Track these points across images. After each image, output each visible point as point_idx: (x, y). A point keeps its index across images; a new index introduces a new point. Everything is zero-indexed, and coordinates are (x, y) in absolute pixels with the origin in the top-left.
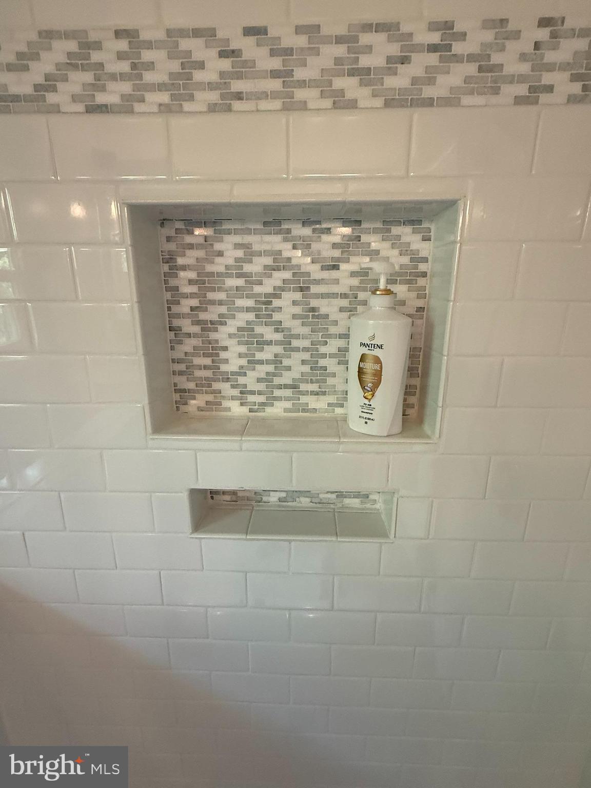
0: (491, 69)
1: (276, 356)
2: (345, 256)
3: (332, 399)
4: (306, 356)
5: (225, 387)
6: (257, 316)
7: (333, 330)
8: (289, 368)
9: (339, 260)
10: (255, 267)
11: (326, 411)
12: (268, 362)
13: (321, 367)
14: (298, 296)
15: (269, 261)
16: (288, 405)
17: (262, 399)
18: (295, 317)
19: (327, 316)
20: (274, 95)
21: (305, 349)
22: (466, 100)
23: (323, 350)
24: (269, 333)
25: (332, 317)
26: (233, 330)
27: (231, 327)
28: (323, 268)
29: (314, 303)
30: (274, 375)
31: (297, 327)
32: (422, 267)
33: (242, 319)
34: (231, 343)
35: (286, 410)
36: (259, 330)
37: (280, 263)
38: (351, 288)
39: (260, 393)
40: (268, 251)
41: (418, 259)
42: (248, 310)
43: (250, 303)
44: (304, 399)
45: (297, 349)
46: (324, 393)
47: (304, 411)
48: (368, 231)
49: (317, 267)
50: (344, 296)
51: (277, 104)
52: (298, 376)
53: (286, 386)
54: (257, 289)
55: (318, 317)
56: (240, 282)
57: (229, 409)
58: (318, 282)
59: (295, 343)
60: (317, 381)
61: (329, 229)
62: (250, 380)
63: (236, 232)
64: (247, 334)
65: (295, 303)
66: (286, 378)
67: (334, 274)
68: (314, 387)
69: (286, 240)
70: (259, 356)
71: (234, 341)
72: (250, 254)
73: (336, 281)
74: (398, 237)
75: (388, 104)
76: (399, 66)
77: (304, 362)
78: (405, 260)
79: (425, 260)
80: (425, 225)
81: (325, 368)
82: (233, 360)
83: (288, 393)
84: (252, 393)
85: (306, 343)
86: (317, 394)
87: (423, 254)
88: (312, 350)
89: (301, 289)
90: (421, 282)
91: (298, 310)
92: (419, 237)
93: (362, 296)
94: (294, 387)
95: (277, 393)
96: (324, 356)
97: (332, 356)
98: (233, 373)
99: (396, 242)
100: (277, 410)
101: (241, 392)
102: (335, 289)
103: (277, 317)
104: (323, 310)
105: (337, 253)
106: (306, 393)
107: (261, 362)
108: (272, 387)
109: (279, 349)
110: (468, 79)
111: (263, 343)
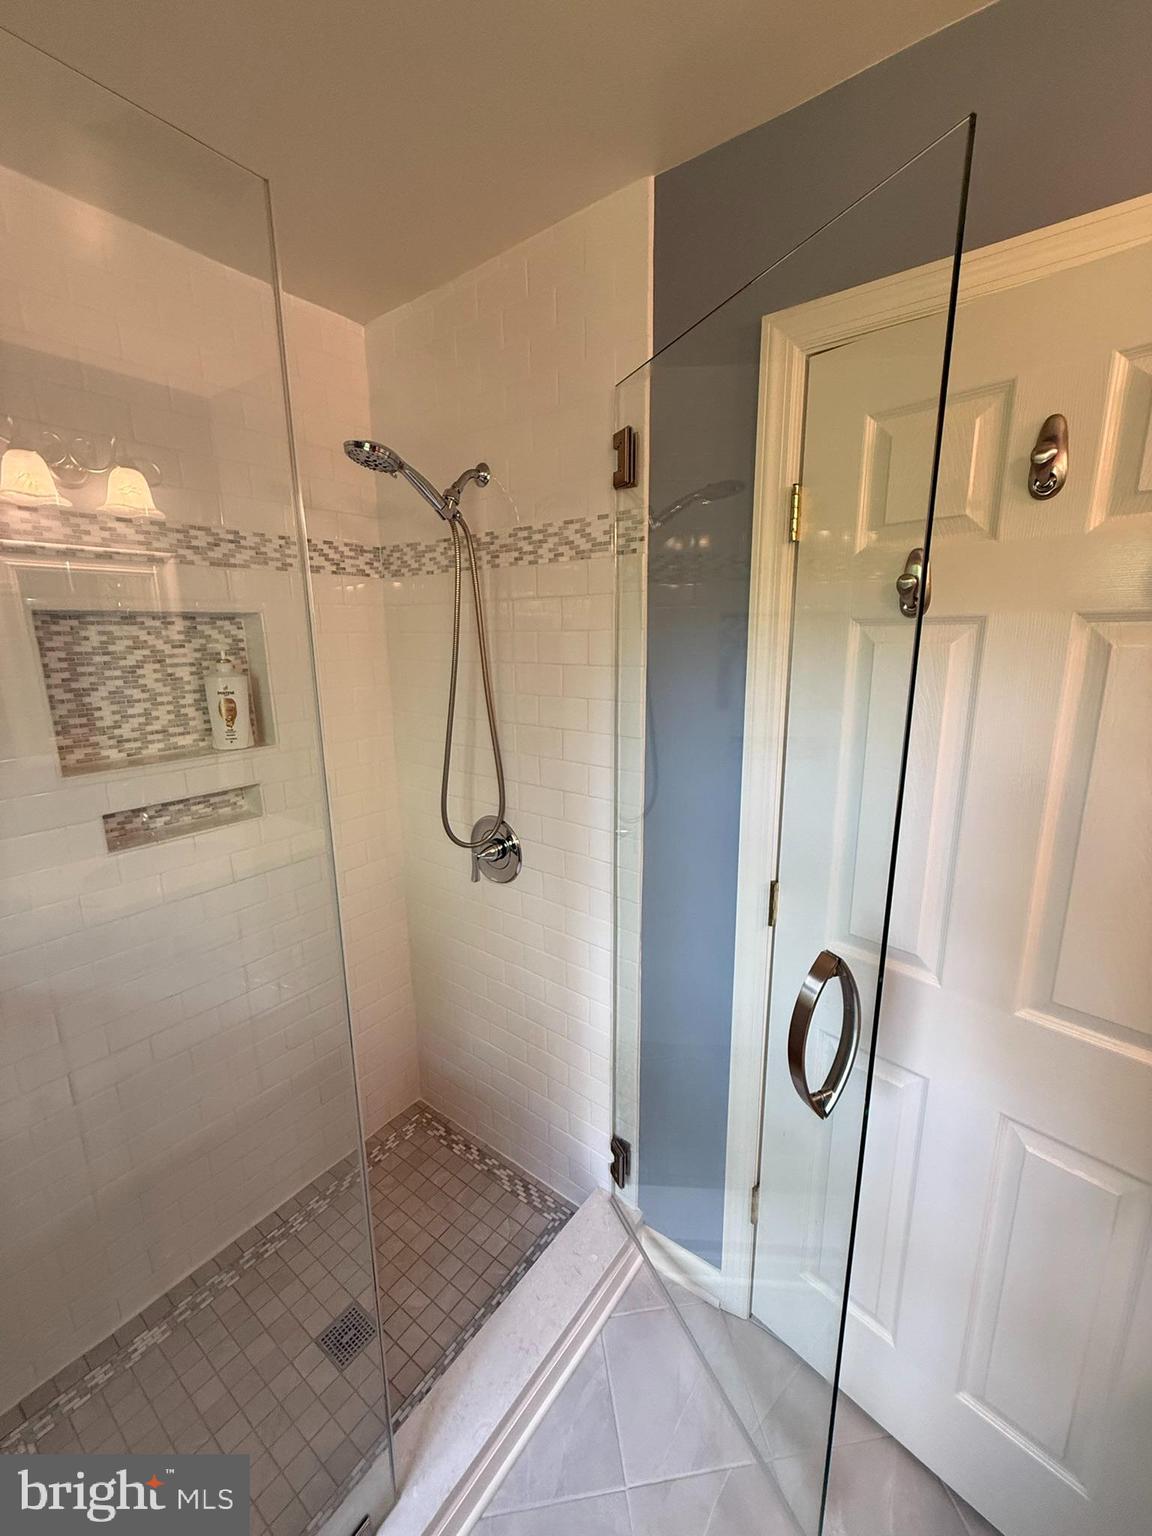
1: (145, 710)
2: (188, 638)
4: (170, 708)
5: (102, 739)
6: (125, 682)
8: (157, 718)
9: (184, 641)
10: (119, 647)
12: (139, 715)
13: (183, 714)
14: (157, 666)
15: (130, 643)
16: (161, 745)
18: (157, 680)
19: (182, 678)
21: (169, 703)
22: (253, 566)
24: (136, 694)
25: (186, 679)
26: (105, 694)
27: (103, 692)
28: (173, 647)
29: (170, 670)
30: (147, 724)
31: (159, 688)
32: (241, 645)
33: (112, 685)
34: (103, 704)
35: (159, 750)
36: (128, 692)
37: (137, 645)
38: (196, 659)
39: (135, 740)
40: (128, 636)
41: (237, 641)
42: (117, 678)
43: (117, 673)
44: (173, 740)
45: (162, 704)
46: (189, 733)
47: (175, 748)
48: (200, 623)
49: (169, 646)
50: (192, 664)
52: (165, 723)
53: (157, 732)
54: (122, 663)
55: (176, 679)
56: (107, 658)
57: (108, 757)
58: (171, 656)
59: (160, 699)
60: (182, 725)
61: (173, 622)
62: (125, 731)
63: (98, 623)
64: (115, 696)
65: (155, 671)
66: (157, 726)
67: (182, 650)
68: (181, 730)
69: (141, 629)
70: (130, 711)
71: (106, 703)
72: (113, 639)
73: (184, 655)
74: (222, 627)
75: (212, 564)
76: (214, 547)
77: (169, 712)
78: (230, 641)
79: (242, 640)
80: (237, 620)
81: (187, 715)
82: (107, 716)
83: (160, 736)
84: (128, 740)
85: (170, 698)
86: (183, 734)
87: (240, 637)
88: (175, 701)
89: (159, 661)
90: (242, 653)
91: (159, 676)
92: (235, 627)
93: (205, 664)
94: (164, 731)
95: (150, 737)
96: (184, 706)
98: (108, 728)
99: (221, 630)
100: (153, 749)
101: (118, 742)
102: (184, 660)
103: (141, 681)
104: (178, 675)
106: (174, 735)
107: (133, 716)
108: (144, 734)
109: (148, 705)
110: (251, 557)
111: (131, 702)
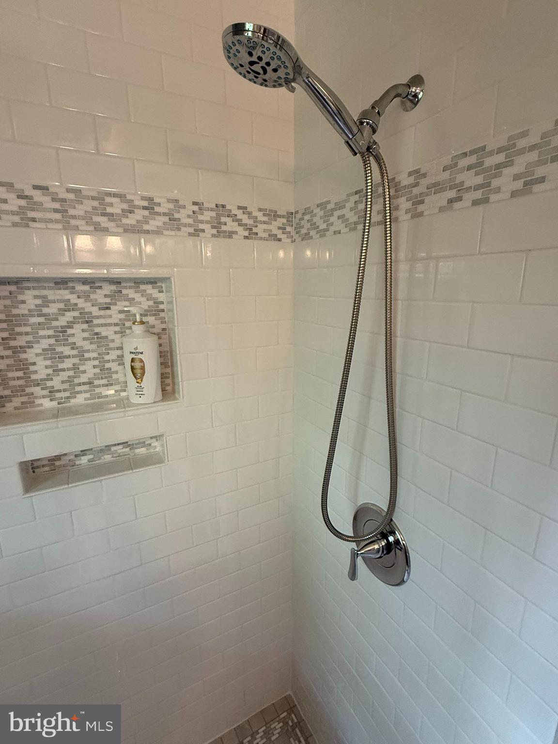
0: (175, 220)
1: (74, 365)
2: (114, 301)
3: (118, 387)
4: (96, 363)
5: (36, 390)
6: (56, 341)
7: (112, 345)
8: (84, 372)
9: (110, 304)
10: (52, 309)
11: (114, 395)
12: (68, 369)
13: (107, 368)
14: (85, 326)
15: (62, 306)
16: (87, 395)
17: (67, 394)
18: (84, 339)
19: (107, 337)
20: (57, 221)
21: (95, 359)
22: (165, 232)
23: (107, 358)
24: (67, 351)
25: (110, 338)
26: (39, 351)
27: (37, 349)
28: (100, 309)
29: (97, 330)
30: (75, 377)
31: (86, 345)
32: (161, 307)
33: (45, 343)
34: (38, 360)
35: (86, 399)
36: (59, 349)
37: (69, 307)
38: (120, 320)
39: (65, 390)
40: (61, 300)
41: (157, 303)
42: (49, 337)
43: (51, 332)
44: (98, 390)
45: (89, 359)
46: (111, 385)
47: (99, 398)
48: (126, 288)
49: (96, 308)
50: (116, 325)
51: (60, 226)
52: (92, 376)
53: (84, 384)
54: (55, 323)
55: (101, 338)
56: (41, 320)
57: (41, 405)
58: (98, 317)
59: (87, 355)
60: (106, 378)
61: (101, 286)
62: (56, 383)
63: (34, 288)
64: (50, 353)
65: (83, 331)
66: (84, 378)
67: (108, 312)
68: (105, 381)
69: (72, 293)
70: (61, 366)
71: (40, 358)
72: (47, 302)
73: (110, 316)
74: (145, 291)
75: (126, 231)
76: (129, 214)
77: (94, 367)
78: (151, 303)
79: (162, 303)
80: (159, 284)
81: (110, 369)
82: (41, 371)
83: (86, 387)
84: (59, 391)
85: (95, 355)
86: (107, 385)
87: (161, 300)
88: (100, 357)
89: (87, 322)
90: (162, 314)
91: (86, 335)
92: (156, 291)
94: (90, 383)
95: (78, 389)
97: (113, 361)
98: (42, 380)
99: (143, 293)
100: (80, 399)
101: (50, 392)
102: (109, 321)
103: (71, 340)
104: (104, 334)
105: (108, 300)
106: (99, 386)
107: (63, 370)
108: (73, 386)
109: (76, 360)
110: (164, 223)
111: (62, 358)
